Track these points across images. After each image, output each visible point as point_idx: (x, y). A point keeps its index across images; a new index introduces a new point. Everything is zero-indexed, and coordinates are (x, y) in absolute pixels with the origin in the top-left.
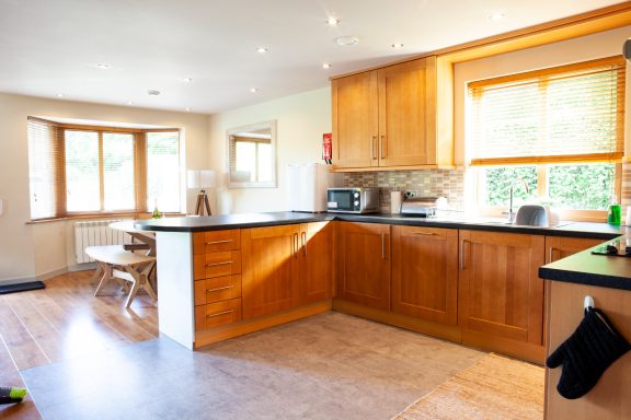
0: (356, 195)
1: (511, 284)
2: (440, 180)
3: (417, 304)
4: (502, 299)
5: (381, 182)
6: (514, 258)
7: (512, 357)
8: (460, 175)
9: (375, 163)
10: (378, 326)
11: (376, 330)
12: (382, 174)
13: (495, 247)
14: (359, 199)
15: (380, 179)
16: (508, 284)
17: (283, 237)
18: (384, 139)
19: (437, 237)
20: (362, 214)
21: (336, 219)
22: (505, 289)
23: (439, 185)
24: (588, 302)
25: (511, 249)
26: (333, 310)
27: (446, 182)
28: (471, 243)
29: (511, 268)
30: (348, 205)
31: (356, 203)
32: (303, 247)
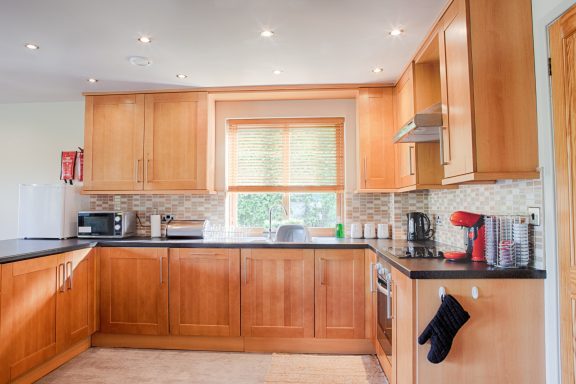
0: (117, 219)
1: (288, 292)
2: (201, 204)
3: (198, 323)
4: (281, 305)
5: (136, 205)
6: (289, 269)
7: (290, 353)
8: (221, 200)
9: (139, 186)
10: (157, 353)
11: (157, 357)
12: (138, 197)
13: (273, 261)
14: (120, 223)
15: (135, 203)
16: (285, 291)
17: (47, 270)
18: (151, 163)
19: (219, 257)
20: (123, 239)
21: (97, 245)
22: (283, 297)
23: (200, 209)
24: (442, 292)
25: (287, 261)
26: (92, 347)
27: (206, 206)
28: (252, 260)
29: (288, 278)
30: (106, 229)
31: (117, 227)
32: (68, 279)
